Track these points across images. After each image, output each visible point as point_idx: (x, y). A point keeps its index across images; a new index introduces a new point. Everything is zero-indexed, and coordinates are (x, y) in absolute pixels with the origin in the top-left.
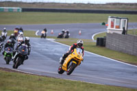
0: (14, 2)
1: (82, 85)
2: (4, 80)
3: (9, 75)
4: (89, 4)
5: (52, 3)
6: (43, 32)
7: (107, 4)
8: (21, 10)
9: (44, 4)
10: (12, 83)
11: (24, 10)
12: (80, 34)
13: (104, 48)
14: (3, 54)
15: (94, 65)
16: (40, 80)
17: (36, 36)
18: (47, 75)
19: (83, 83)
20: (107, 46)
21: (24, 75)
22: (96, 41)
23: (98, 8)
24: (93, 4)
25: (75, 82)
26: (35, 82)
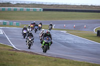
1: (86, 65)
2: (29, 60)
4: (92, 6)
5: (65, 5)
8: (42, 10)
10: (35, 62)
11: (44, 10)
12: (85, 28)
16: (55, 60)
17: (53, 29)
18: (61, 57)
19: (87, 63)
23: (98, 9)
24: (94, 6)
25: (81, 63)
26: (52, 62)
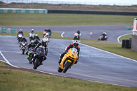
0: (40, 4)
1: (107, 87)
2: (30, 81)
3: (35, 77)
4: (115, 6)
5: (78, 5)
6: (76, 34)
7: (133, 6)
8: (46, 12)
9: (69, 5)
10: (37, 84)
11: (49, 12)
13: (129, 50)
14: (27, 54)
15: (120, 67)
16: (65, 81)
17: (61, 38)
19: (108, 85)
20: (133, 49)
21: (49, 76)
22: (121, 43)
25: (101, 84)
